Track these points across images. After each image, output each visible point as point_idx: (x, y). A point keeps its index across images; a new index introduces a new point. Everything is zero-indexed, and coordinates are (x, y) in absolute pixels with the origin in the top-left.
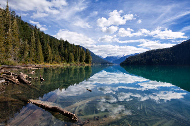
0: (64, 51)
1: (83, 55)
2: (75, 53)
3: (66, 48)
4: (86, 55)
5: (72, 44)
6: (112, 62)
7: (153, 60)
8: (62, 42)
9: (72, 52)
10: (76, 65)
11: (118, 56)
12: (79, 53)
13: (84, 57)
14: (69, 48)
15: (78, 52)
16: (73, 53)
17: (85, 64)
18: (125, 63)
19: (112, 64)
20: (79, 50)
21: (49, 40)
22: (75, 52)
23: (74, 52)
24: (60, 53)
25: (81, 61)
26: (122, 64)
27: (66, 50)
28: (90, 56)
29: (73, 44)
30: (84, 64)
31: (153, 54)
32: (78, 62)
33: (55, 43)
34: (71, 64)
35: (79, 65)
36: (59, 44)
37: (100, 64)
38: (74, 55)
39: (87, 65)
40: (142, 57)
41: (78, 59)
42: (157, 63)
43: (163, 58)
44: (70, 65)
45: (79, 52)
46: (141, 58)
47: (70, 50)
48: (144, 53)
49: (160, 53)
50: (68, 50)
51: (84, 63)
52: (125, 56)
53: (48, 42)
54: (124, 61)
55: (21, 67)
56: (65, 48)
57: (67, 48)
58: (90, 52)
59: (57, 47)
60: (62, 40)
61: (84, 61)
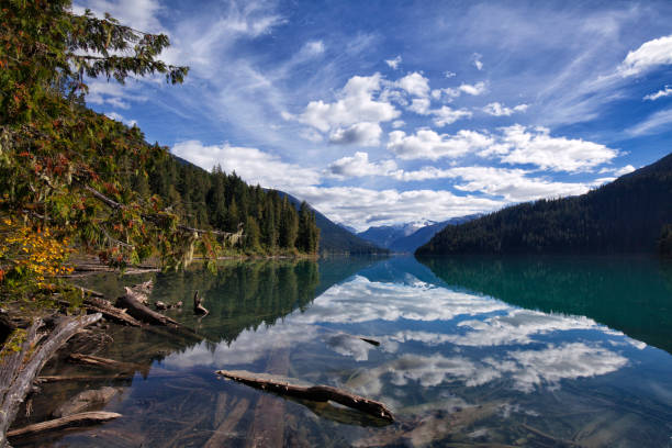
0: (225, 210)
1: (292, 223)
2: (264, 215)
3: (233, 200)
4: (302, 221)
5: (252, 187)
6: (386, 245)
7: (524, 237)
8: (221, 181)
9: (254, 213)
10: (268, 258)
11: (406, 225)
12: (279, 214)
13: (295, 230)
14: (245, 198)
15: (272, 213)
16: (257, 216)
17: (299, 254)
18: (432, 248)
19: (387, 252)
20: (276, 206)
21: (176, 175)
22: (264, 212)
23: (260, 213)
24: (214, 218)
25: (283, 243)
26: (422, 254)
27: (234, 207)
28: (314, 227)
29: (255, 185)
30: (292, 253)
31: (524, 216)
32: (274, 248)
33: (197, 184)
34: (248, 255)
35: (275, 258)
36: (210, 185)
37: (347, 254)
38: (261, 224)
39: (302, 257)
40: (489, 228)
41: (275, 237)
42: (539, 247)
43: (560, 232)
44: (247, 258)
45: (276, 211)
46: (485, 232)
47: (246, 206)
48: (493, 214)
49: (548, 216)
50: (240, 205)
51: (295, 249)
52: (430, 224)
53: (175, 179)
54: (429, 243)
55: (91, 267)
56: (230, 200)
57: (236, 200)
58: (314, 211)
59: (204, 198)
60: (220, 172)
61: (292, 242)
